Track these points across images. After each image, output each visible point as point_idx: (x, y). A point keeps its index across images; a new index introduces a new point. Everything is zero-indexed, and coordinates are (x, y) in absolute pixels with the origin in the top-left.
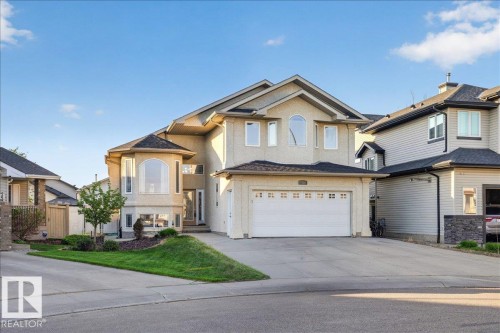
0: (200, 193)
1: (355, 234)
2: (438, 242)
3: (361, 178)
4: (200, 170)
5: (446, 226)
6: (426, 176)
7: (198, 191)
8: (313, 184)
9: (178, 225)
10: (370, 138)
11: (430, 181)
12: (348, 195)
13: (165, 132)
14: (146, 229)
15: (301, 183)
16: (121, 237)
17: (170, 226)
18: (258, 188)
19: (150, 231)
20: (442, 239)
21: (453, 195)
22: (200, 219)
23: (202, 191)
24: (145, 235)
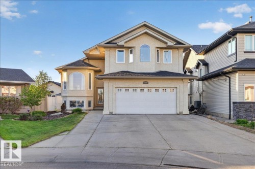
1: (178, 113)
2: (230, 118)
3: (182, 79)
5: (234, 109)
6: (224, 77)
8: (152, 84)
10: (202, 57)
11: (226, 80)
12: (175, 89)
13: (88, 59)
15: (144, 83)
18: (118, 86)
20: (232, 117)
21: (237, 89)
24: (67, 112)
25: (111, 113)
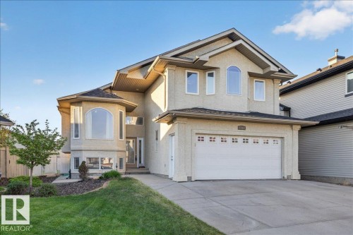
0: (140, 141)
1: (286, 177)
3: (291, 125)
4: (140, 121)
7: (138, 139)
8: (251, 130)
9: (121, 167)
12: (279, 141)
13: (110, 88)
14: (91, 171)
15: (240, 128)
16: (70, 177)
17: (114, 168)
18: (201, 132)
19: (95, 173)
22: (140, 162)
23: (142, 139)
24: (91, 177)
25: (189, 179)
